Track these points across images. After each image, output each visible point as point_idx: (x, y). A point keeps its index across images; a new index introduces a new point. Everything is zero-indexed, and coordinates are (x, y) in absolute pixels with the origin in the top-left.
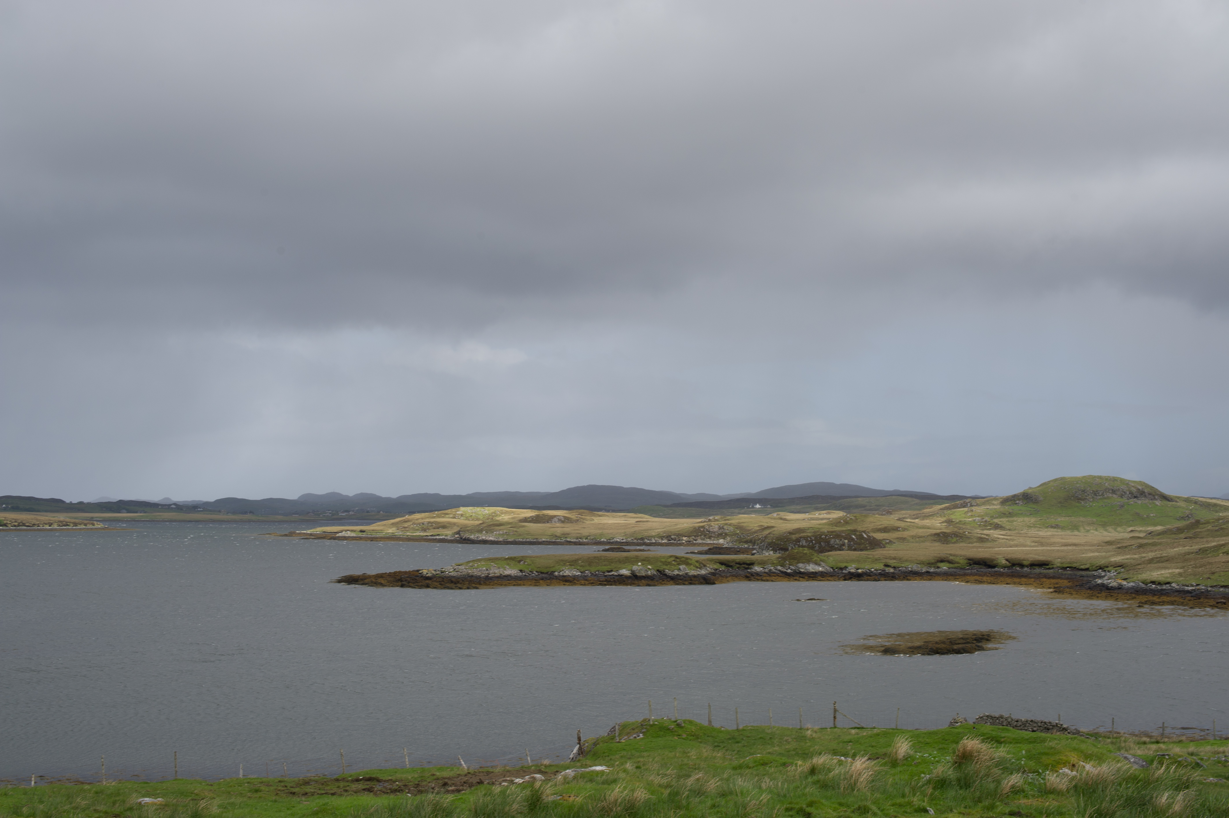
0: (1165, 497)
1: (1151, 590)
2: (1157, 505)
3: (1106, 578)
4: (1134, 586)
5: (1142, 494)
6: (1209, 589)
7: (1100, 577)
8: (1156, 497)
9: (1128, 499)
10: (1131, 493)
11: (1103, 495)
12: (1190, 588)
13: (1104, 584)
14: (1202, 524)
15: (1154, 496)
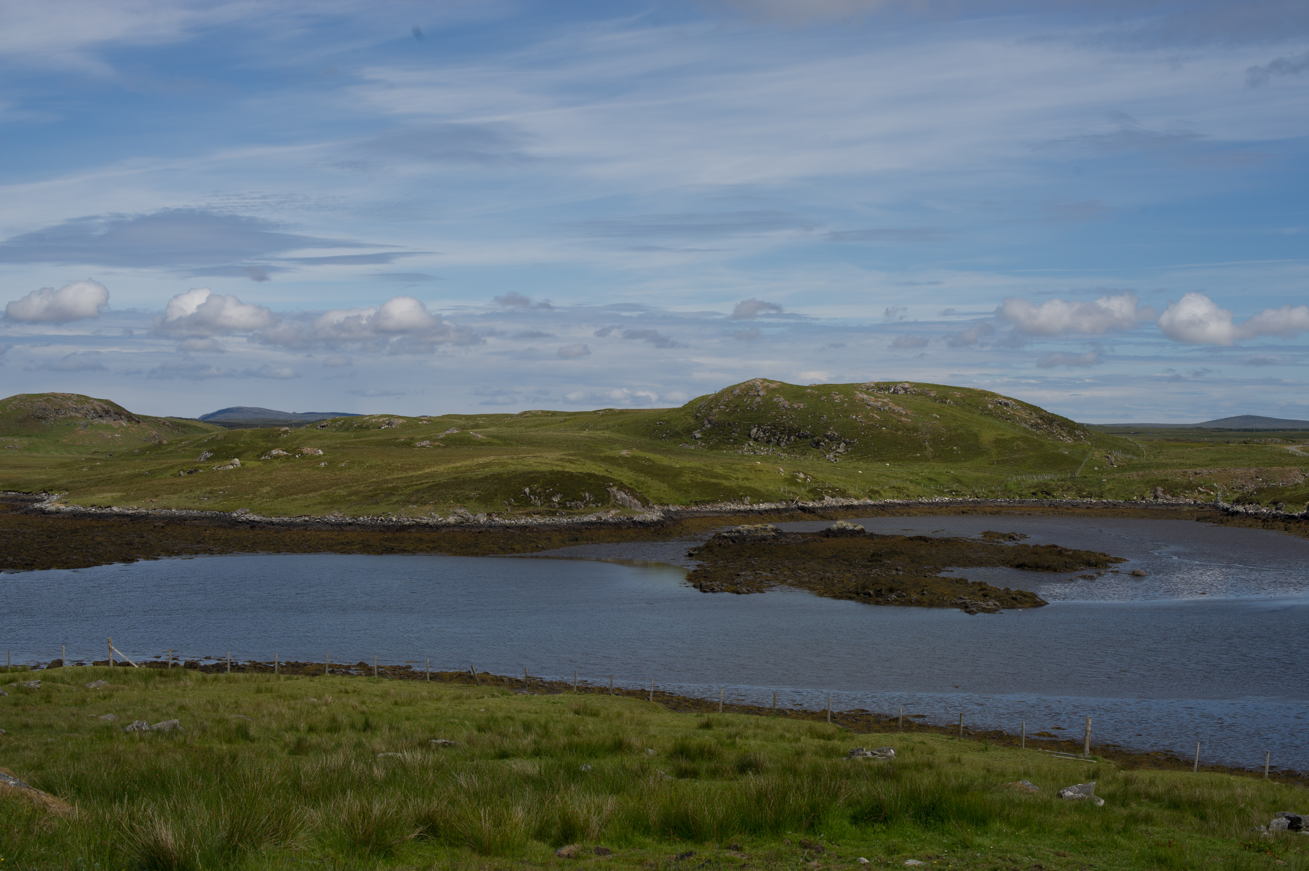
0: (131, 417)
1: (90, 514)
2: (123, 425)
3: (47, 501)
4: (72, 510)
5: (107, 413)
6: (150, 512)
7: (42, 501)
8: (123, 417)
9: (92, 419)
10: (96, 412)
11: (65, 413)
12: (130, 512)
13: (42, 508)
14: (165, 445)
15: (120, 415)
